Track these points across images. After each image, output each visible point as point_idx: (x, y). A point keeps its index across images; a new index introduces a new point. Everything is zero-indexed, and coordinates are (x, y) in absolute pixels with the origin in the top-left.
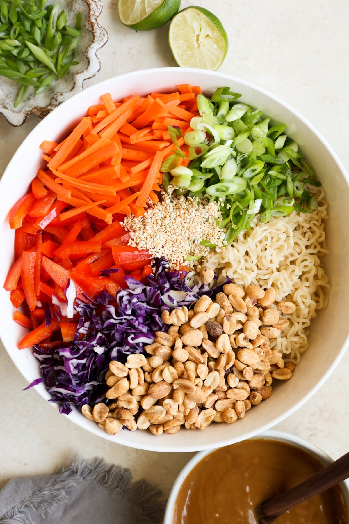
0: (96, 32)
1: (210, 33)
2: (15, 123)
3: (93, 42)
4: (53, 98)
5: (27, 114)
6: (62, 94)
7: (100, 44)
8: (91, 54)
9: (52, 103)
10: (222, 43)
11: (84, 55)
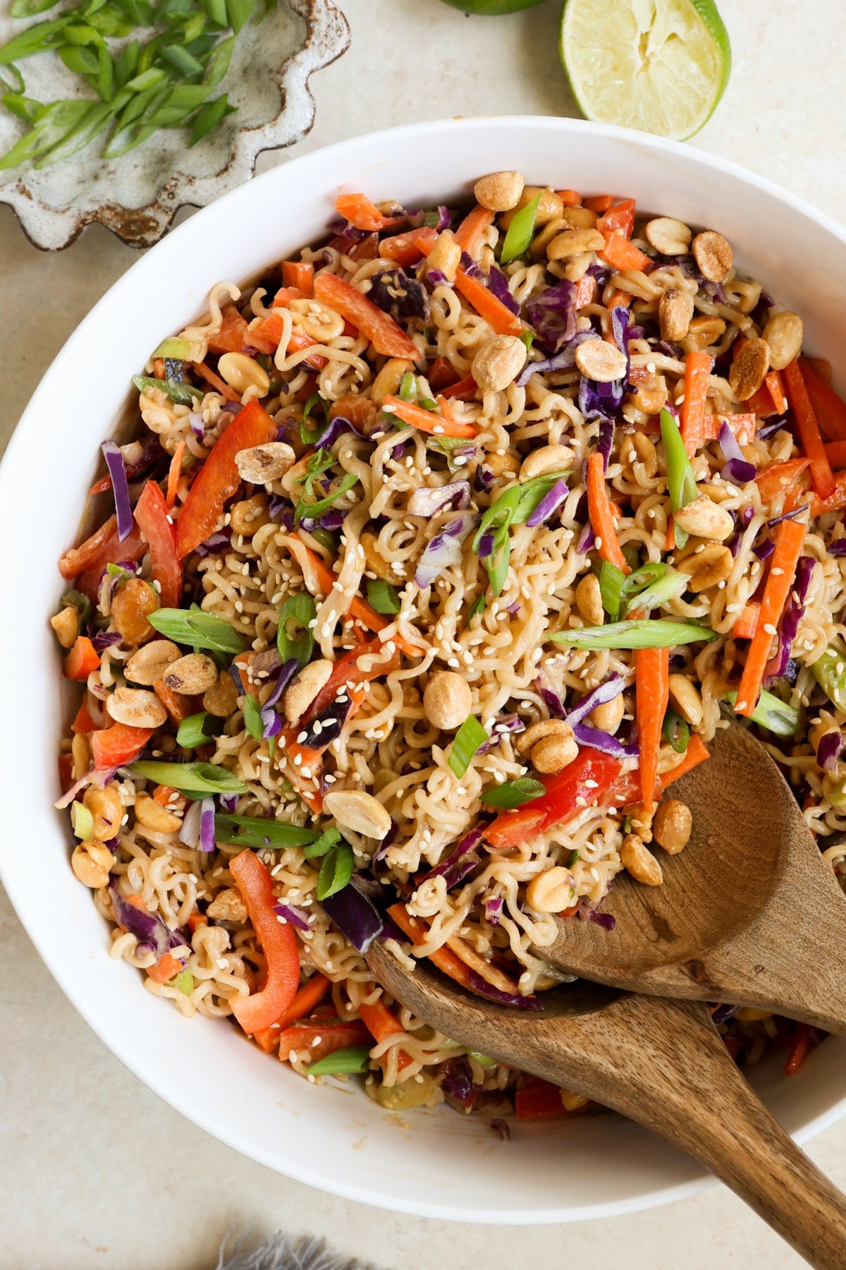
0: (316, 20)
1: (680, 29)
2: (45, 243)
3: (305, 47)
4: (165, 189)
5: (83, 222)
6: (191, 180)
7: (322, 56)
8: (295, 79)
9: (160, 201)
10: (714, 58)
11: (272, 80)
